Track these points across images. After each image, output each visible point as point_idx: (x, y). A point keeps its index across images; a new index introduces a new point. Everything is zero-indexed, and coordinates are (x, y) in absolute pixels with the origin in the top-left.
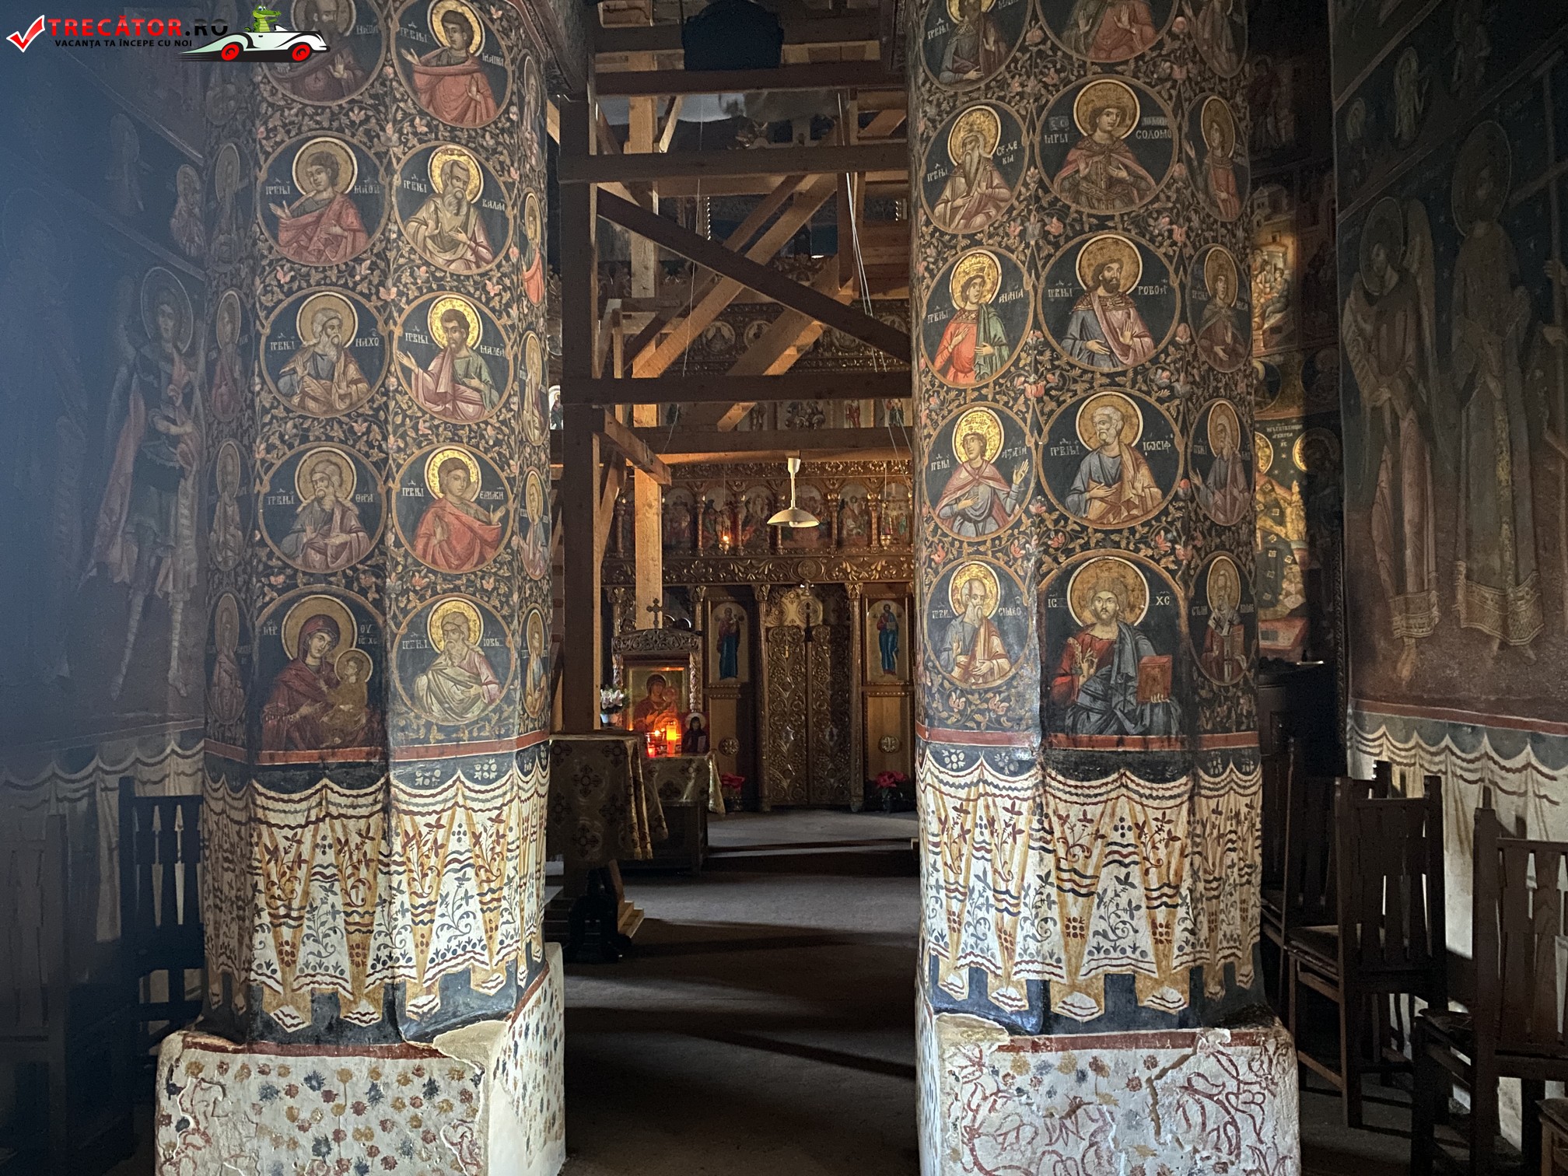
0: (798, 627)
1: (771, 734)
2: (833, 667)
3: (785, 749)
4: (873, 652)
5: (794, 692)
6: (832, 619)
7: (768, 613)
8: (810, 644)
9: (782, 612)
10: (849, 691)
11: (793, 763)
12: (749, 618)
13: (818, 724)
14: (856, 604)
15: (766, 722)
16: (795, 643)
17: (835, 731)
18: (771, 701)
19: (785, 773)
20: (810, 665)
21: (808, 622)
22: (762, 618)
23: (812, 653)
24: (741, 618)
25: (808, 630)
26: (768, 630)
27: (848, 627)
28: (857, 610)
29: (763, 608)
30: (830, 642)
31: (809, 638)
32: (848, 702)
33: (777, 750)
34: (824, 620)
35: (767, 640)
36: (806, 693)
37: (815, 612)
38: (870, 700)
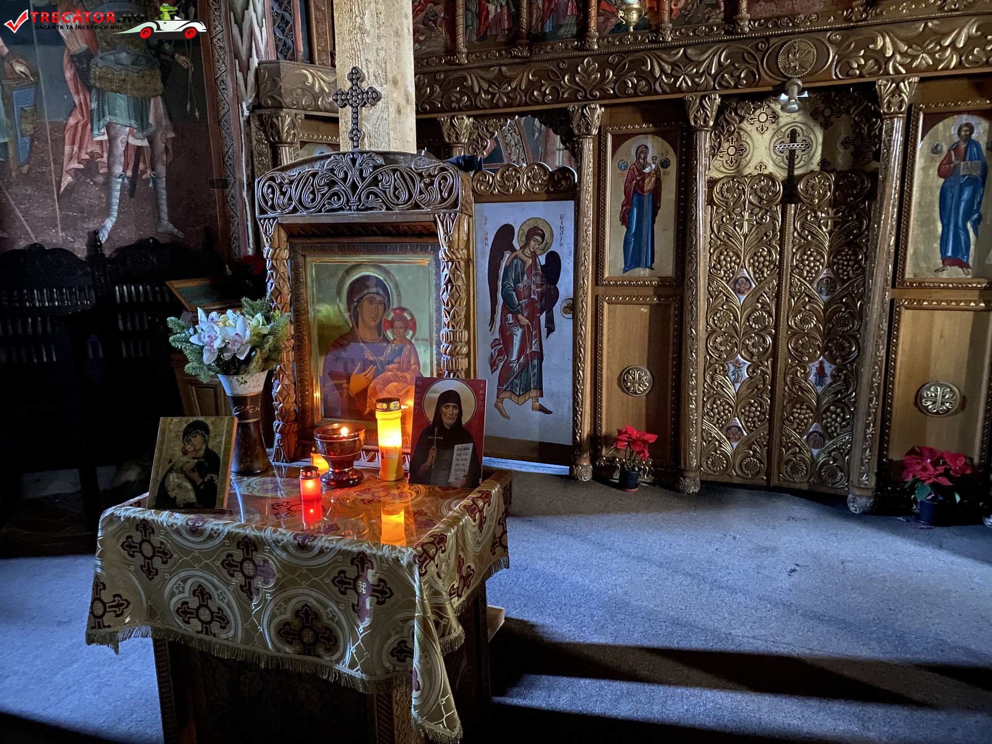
0: (770, 177)
1: (708, 366)
2: (835, 251)
3: (731, 391)
4: (926, 222)
5: (756, 296)
6: (842, 160)
7: (715, 151)
8: (792, 208)
9: (741, 150)
10: (864, 296)
11: (746, 417)
12: (680, 162)
13: (798, 355)
14: (899, 124)
15: (701, 345)
16: (763, 206)
17: (829, 368)
18: (712, 310)
19: (730, 432)
20: (789, 248)
21: (791, 167)
22: (703, 160)
23: (794, 225)
24: (665, 164)
25: (791, 182)
26: (712, 183)
27: (874, 175)
28: (898, 137)
29: (705, 141)
30: (833, 204)
31: (790, 194)
32: (860, 315)
33: (715, 395)
34: (823, 163)
35: (710, 202)
36: (778, 296)
37: (808, 145)
38: (906, 316)
